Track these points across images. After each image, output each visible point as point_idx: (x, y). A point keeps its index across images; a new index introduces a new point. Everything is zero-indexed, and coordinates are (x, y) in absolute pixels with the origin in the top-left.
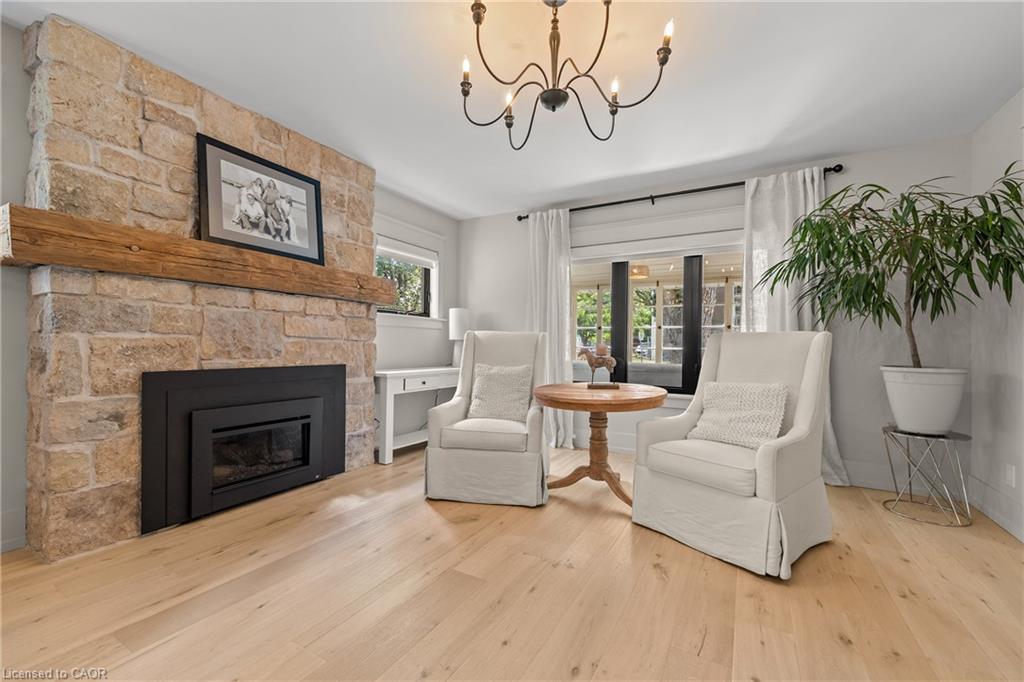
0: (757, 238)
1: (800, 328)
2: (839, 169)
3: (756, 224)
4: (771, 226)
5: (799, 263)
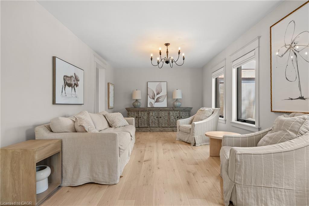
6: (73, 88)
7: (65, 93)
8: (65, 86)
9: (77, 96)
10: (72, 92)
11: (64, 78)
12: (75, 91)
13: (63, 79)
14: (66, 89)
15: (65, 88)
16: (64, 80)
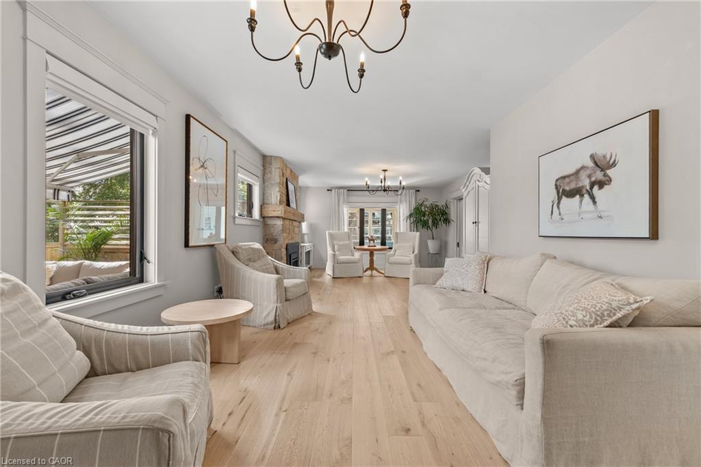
0: (401, 206)
1: (411, 231)
2: (418, 191)
3: (401, 202)
4: (404, 203)
5: (411, 215)
6: (586, 196)
7: (560, 214)
8: (559, 199)
9: (603, 214)
10: (580, 207)
11: (556, 185)
12: (594, 202)
13: (554, 187)
14: (561, 205)
15: (559, 203)
16: (557, 188)
